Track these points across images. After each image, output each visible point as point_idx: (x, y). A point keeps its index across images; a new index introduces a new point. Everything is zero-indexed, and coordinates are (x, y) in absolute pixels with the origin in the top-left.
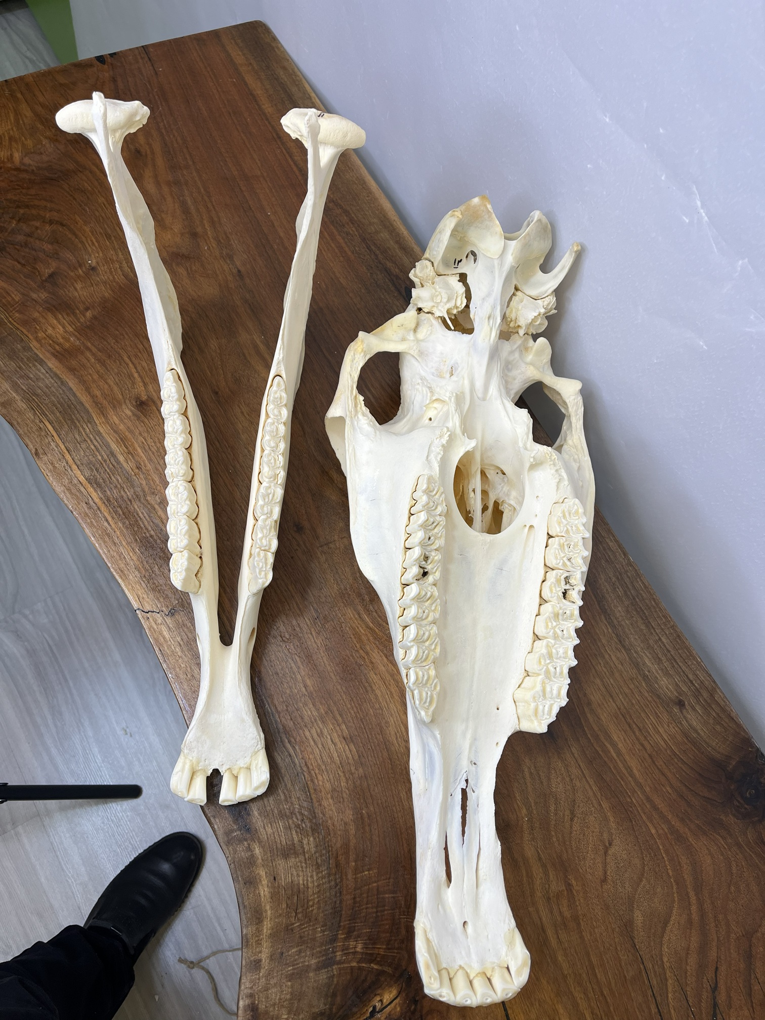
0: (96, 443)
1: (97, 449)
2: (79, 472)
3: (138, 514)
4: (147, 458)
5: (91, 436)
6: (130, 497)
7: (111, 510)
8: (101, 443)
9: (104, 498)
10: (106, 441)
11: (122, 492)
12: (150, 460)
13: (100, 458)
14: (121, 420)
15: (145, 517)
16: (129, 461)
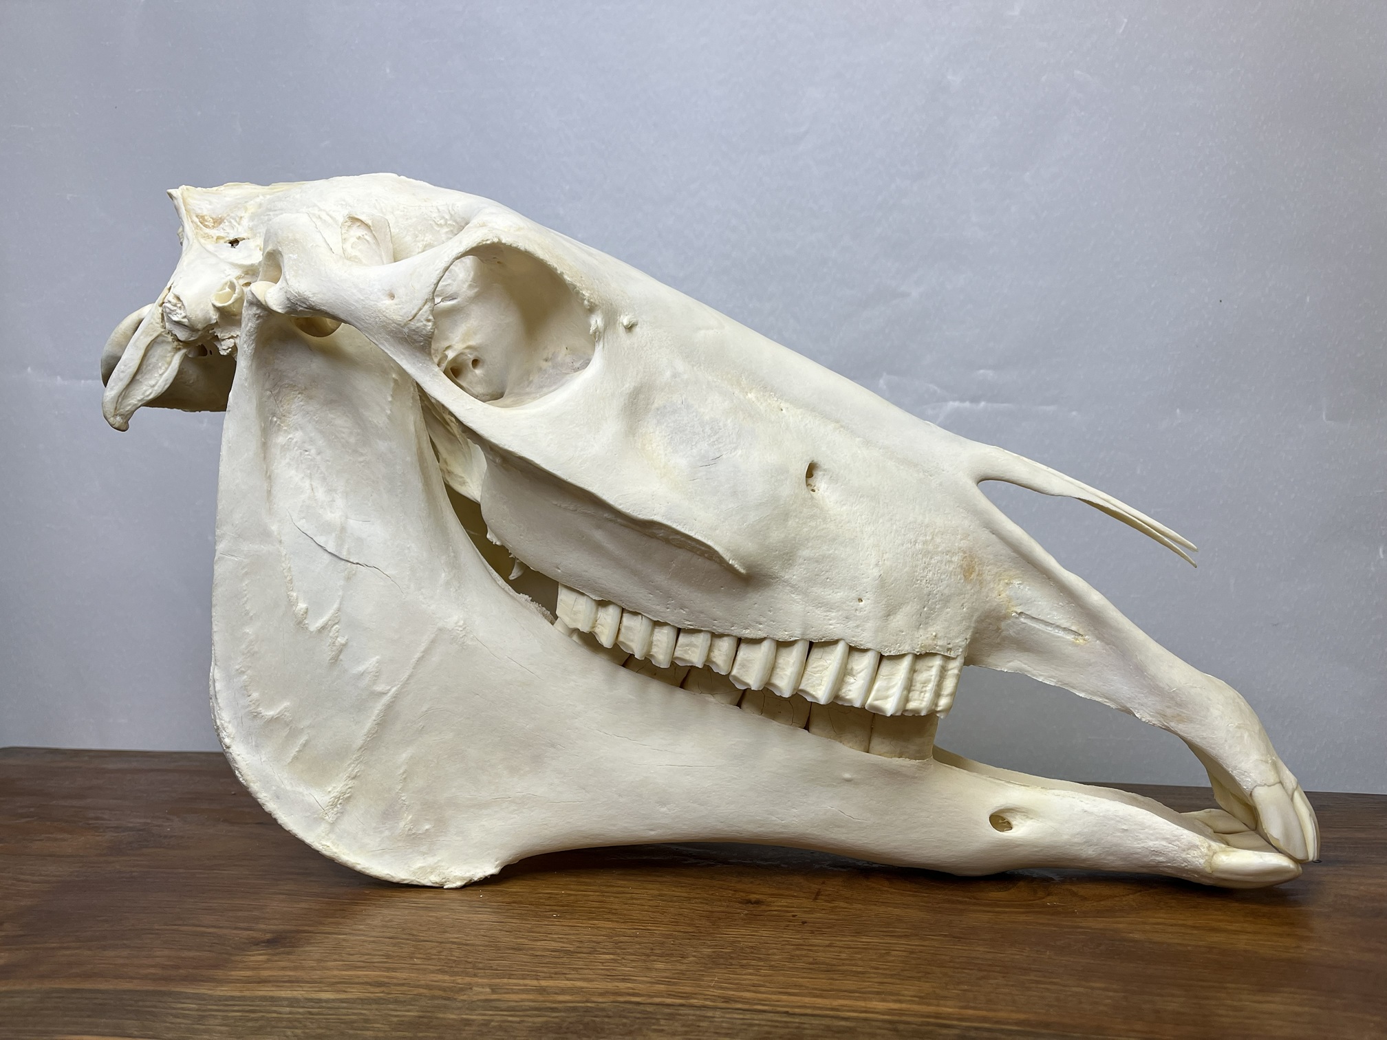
0: (236, 1008)
3: (473, 1020)
4: (383, 971)
5: (209, 1007)
6: (421, 1014)
10: (257, 997)
11: (395, 1019)
12: (388, 969)
13: (275, 1015)
14: (254, 969)
15: (491, 1015)
16: (349, 990)
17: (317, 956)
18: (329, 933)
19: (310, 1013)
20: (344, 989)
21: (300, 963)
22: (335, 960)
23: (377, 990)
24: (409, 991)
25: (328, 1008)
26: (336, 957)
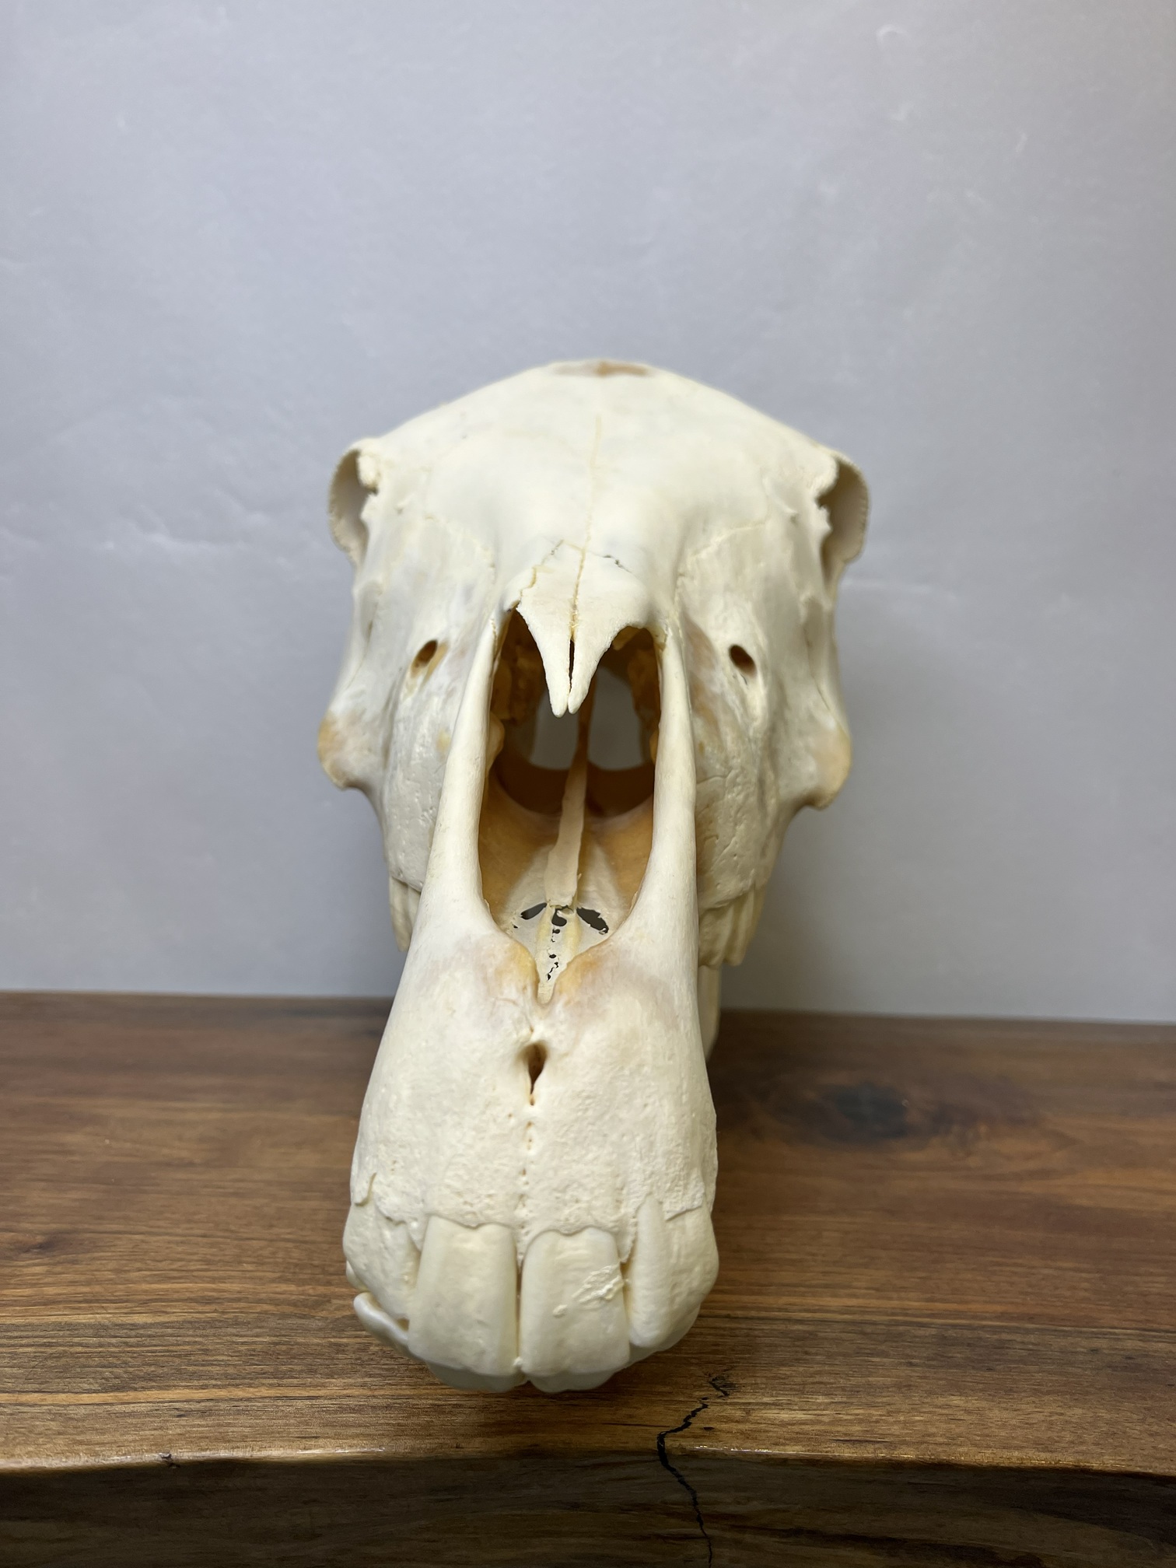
0: (24, 1341)
1: (50, 1345)
2: (63, 1396)
3: (347, 1345)
4: (207, 1282)
6: (274, 1339)
7: (271, 1381)
8: (42, 1334)
9: (214, 1382)
11: (243, 1348)
12: (213, 1280)
13: (80, 1349)
14: (33, 1285)
16: (169, 1310)
17: (112, 1265)
18: (119, 1232)
19: (126, 1344)
20: (163, 1310)
21: (93, 1275)
22: (140, 1270)
23: (207, 1308)
24: (249, 1308)
25: (149, 1336)
26: (138, 1265)
